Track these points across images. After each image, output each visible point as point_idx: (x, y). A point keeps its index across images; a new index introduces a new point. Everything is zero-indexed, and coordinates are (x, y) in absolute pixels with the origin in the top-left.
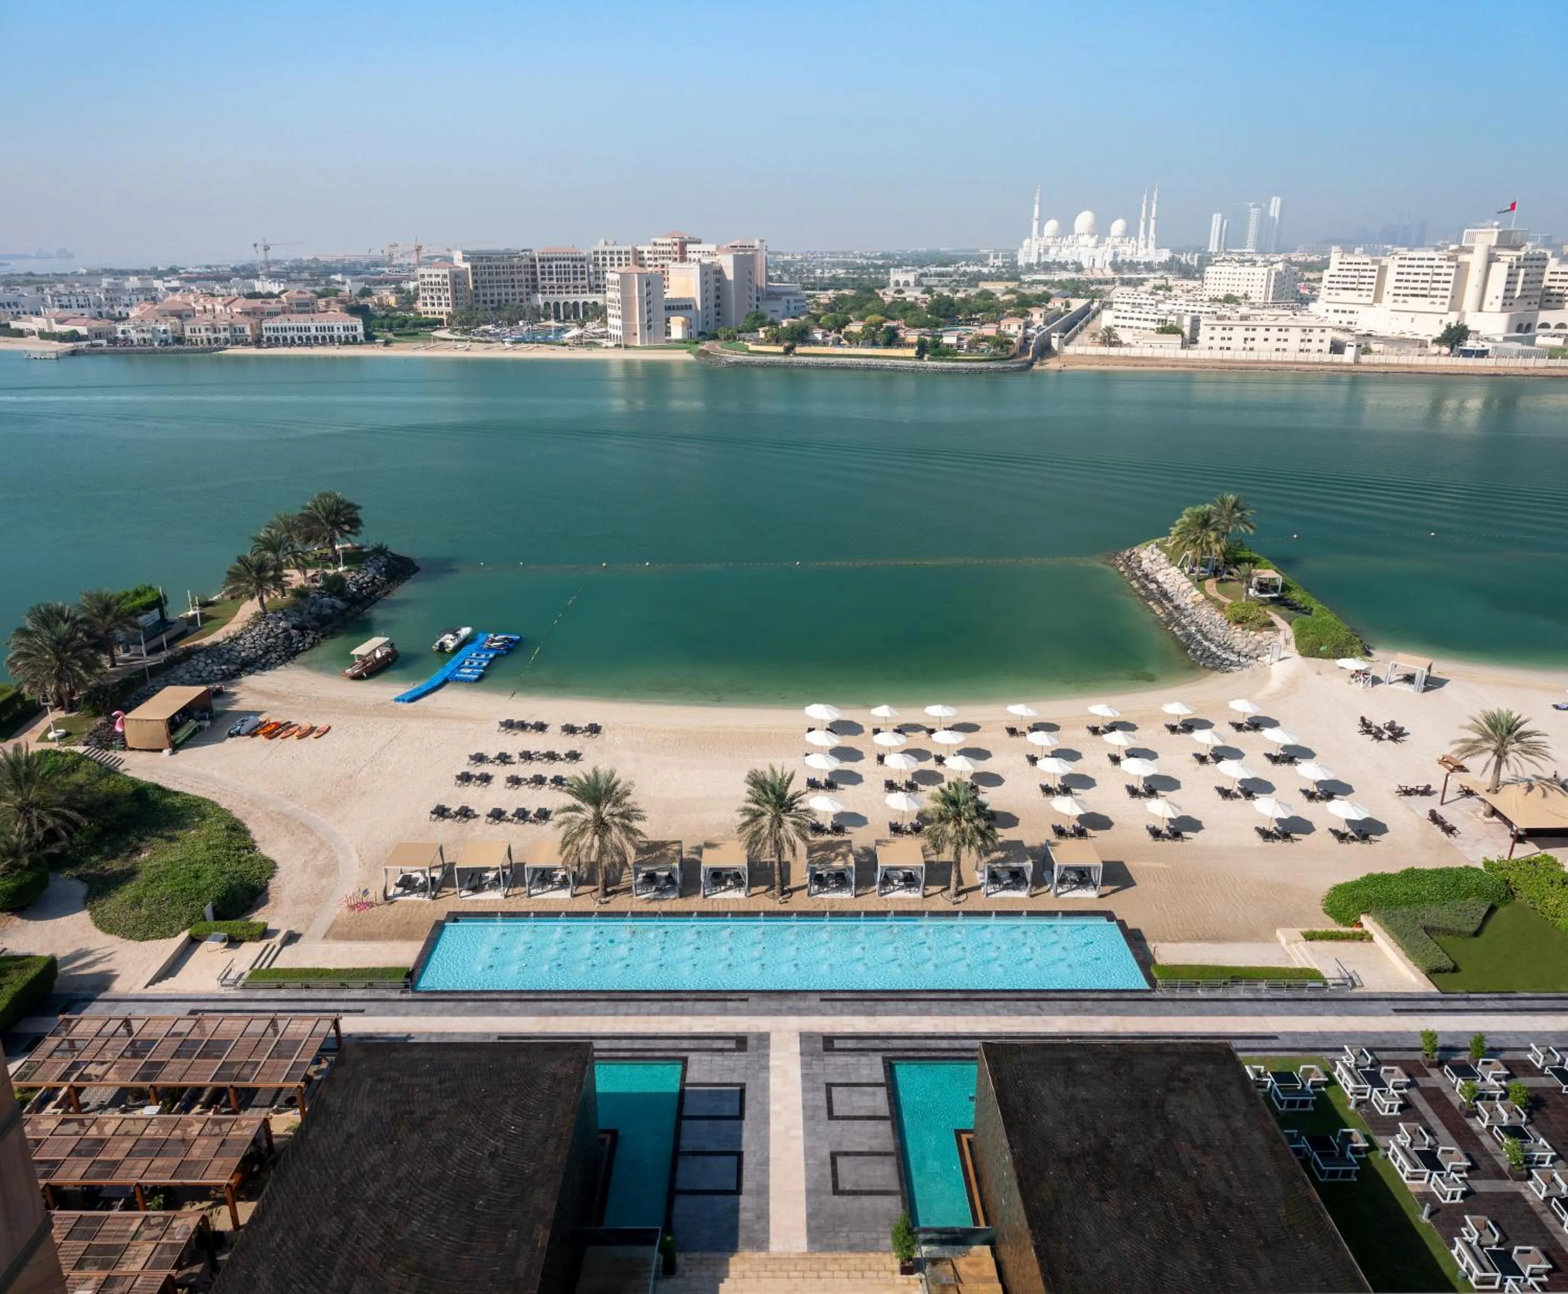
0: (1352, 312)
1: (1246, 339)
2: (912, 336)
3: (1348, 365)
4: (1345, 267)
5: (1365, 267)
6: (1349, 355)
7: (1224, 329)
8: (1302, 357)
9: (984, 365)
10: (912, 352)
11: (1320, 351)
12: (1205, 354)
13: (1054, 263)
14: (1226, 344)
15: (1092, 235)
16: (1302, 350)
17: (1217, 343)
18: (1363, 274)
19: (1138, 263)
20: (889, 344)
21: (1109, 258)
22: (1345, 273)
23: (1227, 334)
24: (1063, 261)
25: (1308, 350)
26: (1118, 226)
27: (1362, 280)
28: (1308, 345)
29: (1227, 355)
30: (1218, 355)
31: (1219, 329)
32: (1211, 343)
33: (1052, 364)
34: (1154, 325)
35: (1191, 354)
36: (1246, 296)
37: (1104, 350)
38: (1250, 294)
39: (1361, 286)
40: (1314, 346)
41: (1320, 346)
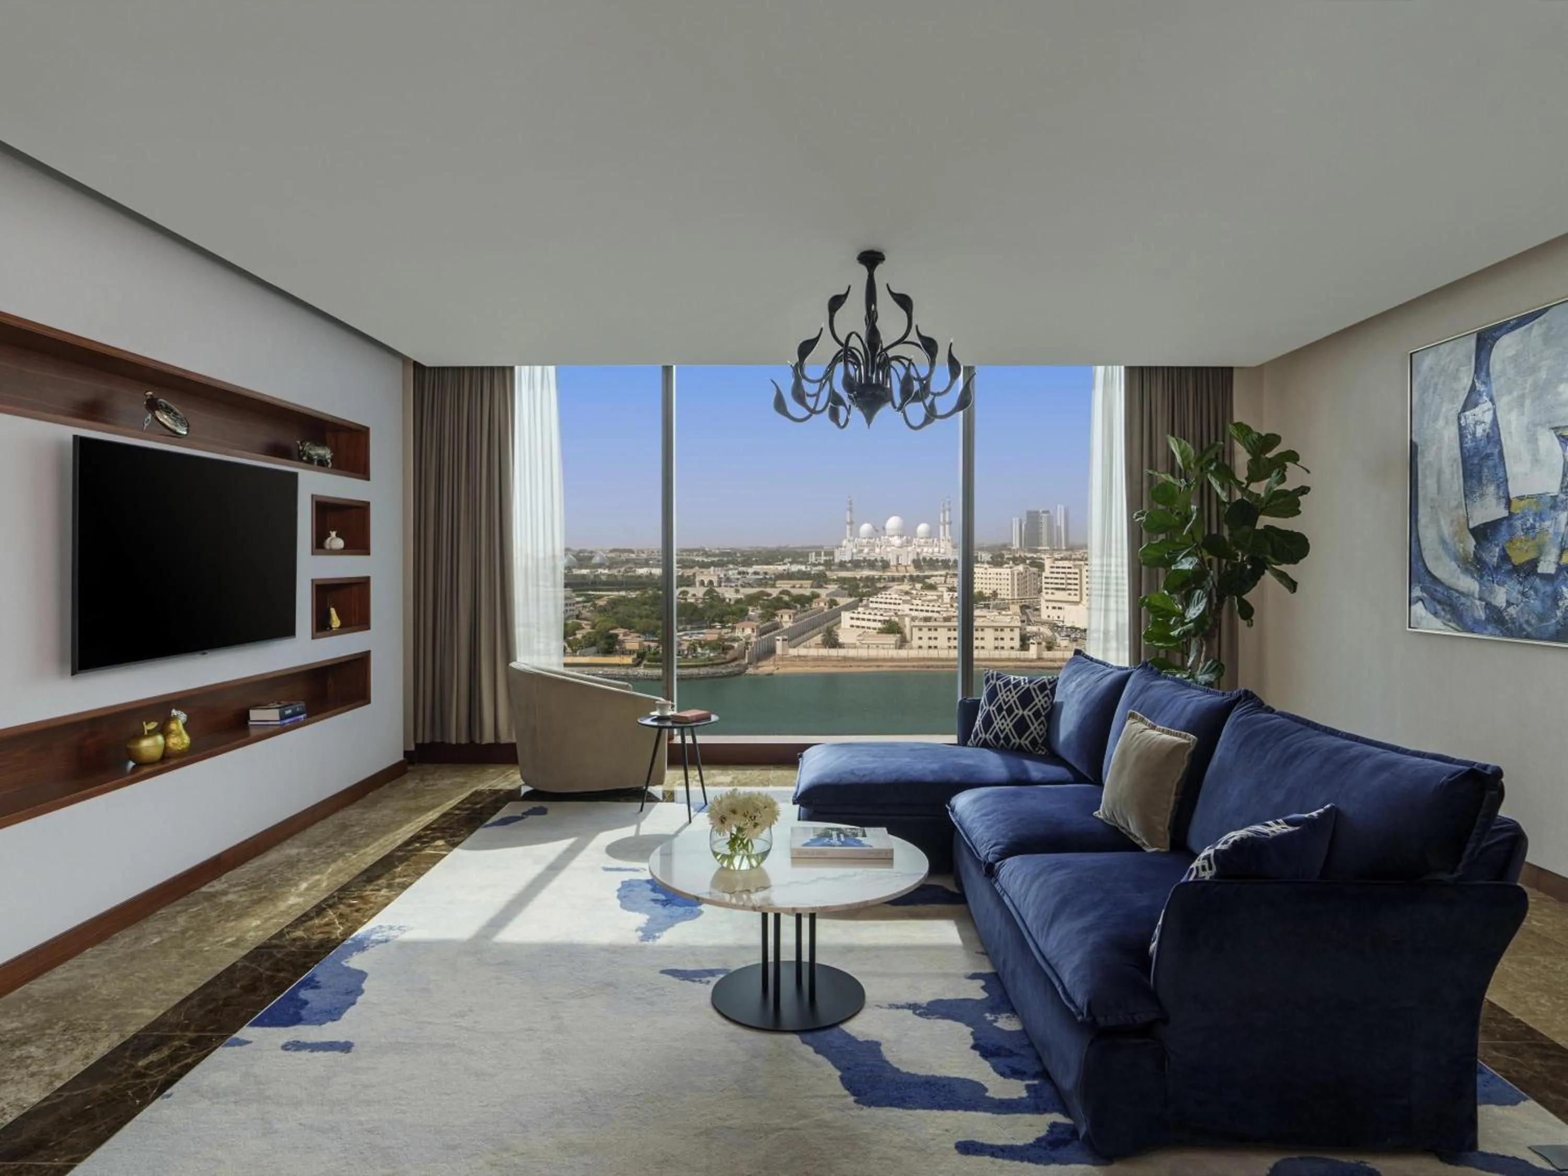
0: (1060, 608)
1: (949, 639)
2: (633, 642)
3: (1031, 661)
4: (1055, 570)
5: (1070, 570)
6: (1033, 652)
7: (930, 630)
8: (997, 654)
9: (695, 671)
10: (628, 660)
11: (1012, 648)
12: (913, 653)
13: (865, 560)
14: (933, 643)
15: (901, 536)
16: (996, 648)
17: (925, 643)
18: (1069, 576)
19: (937, 561)
20: (609, 651)
21: (912, 556)
22: (1056, 575)
23: (933, 634)
24: (873, 559)
25: (1002, 648)
26: (922, 528)
27: (1069, 581)
28: (1000, 643)
29: (933, 653)
30: (924, 653)
31: (925, 630)
32: (920, 643)
33: (767, 667)
34: (879, 625)
35: (903, 653)
36: (995, 594)
37: (824, 652)
38: (999, 591)
39: (1069, 587)
40: (1007, 643)
41: (1012, 644)
